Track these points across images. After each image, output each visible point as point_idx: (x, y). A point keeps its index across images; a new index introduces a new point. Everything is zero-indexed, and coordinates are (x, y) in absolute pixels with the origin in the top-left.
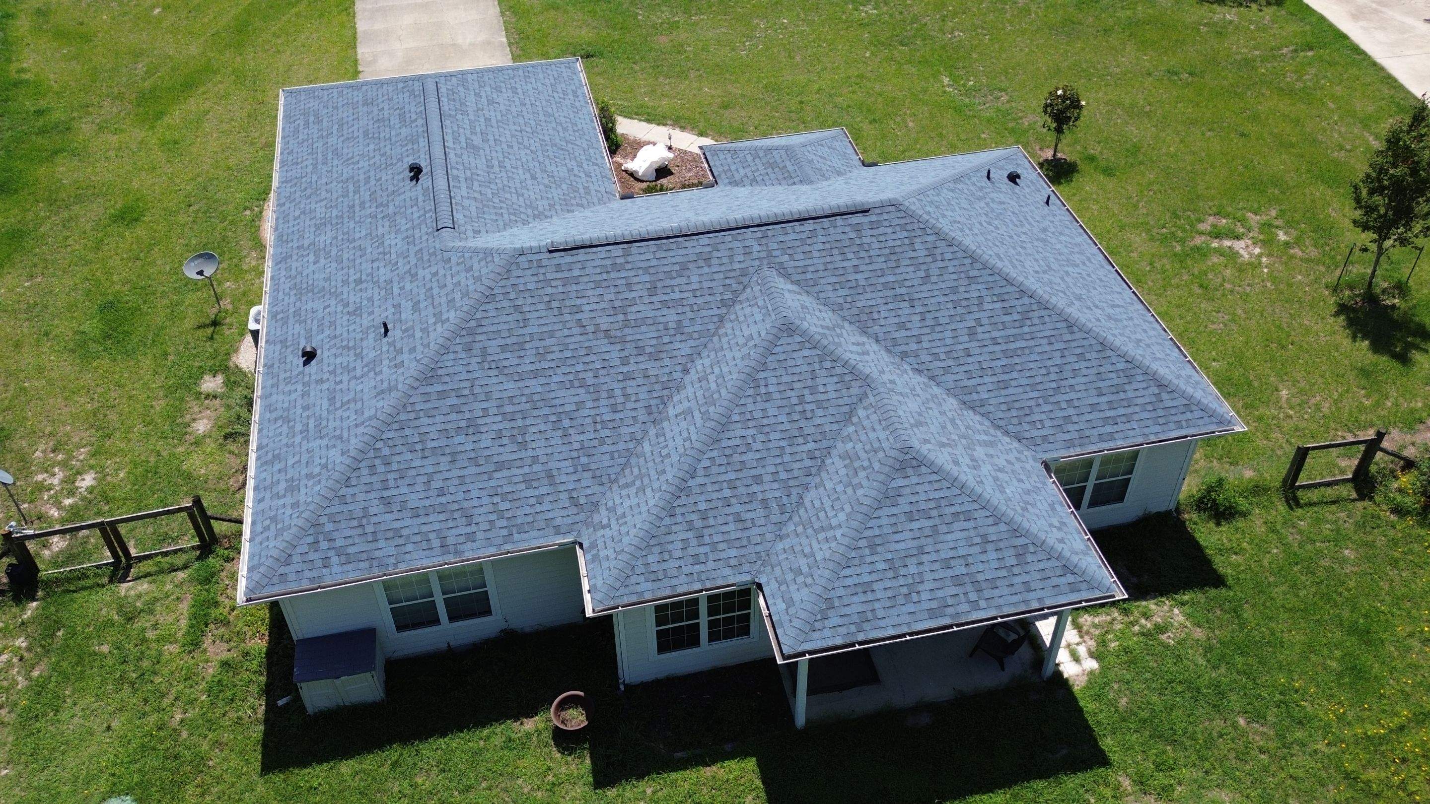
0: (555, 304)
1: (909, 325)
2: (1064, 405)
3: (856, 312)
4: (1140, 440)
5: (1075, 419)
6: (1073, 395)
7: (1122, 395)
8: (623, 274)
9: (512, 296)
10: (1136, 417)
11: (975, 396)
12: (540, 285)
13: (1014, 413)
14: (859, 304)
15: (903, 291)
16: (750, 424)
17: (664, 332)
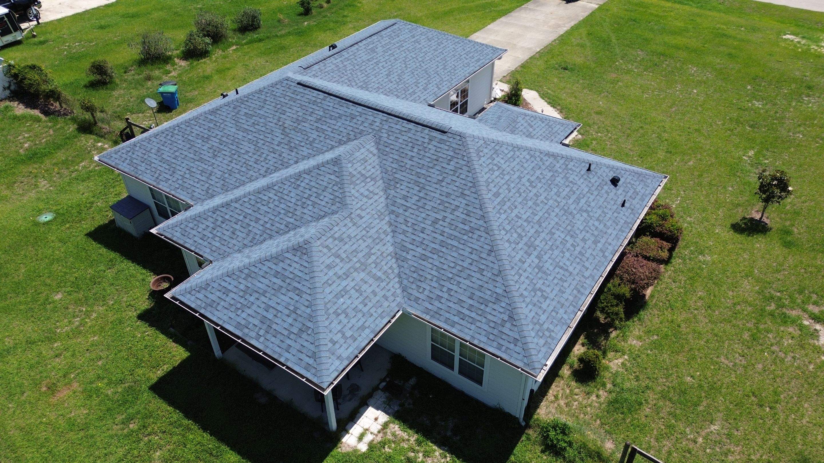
0: (279, 106)
1: (409, 199)
2: (445, 289)
3: (391, 178)
4: (468, 338)
5: (443, 300)
6: (455, 288)
7: (483, 307)
8: (314, 107)
9: (268, 95)
10: (478, 324)
11: (404, 254)
12: (281, 96)
13: (415, 275)
14: (396, 176)
15: (423, 181)
16: (279, 194)
17: (305, 141)
